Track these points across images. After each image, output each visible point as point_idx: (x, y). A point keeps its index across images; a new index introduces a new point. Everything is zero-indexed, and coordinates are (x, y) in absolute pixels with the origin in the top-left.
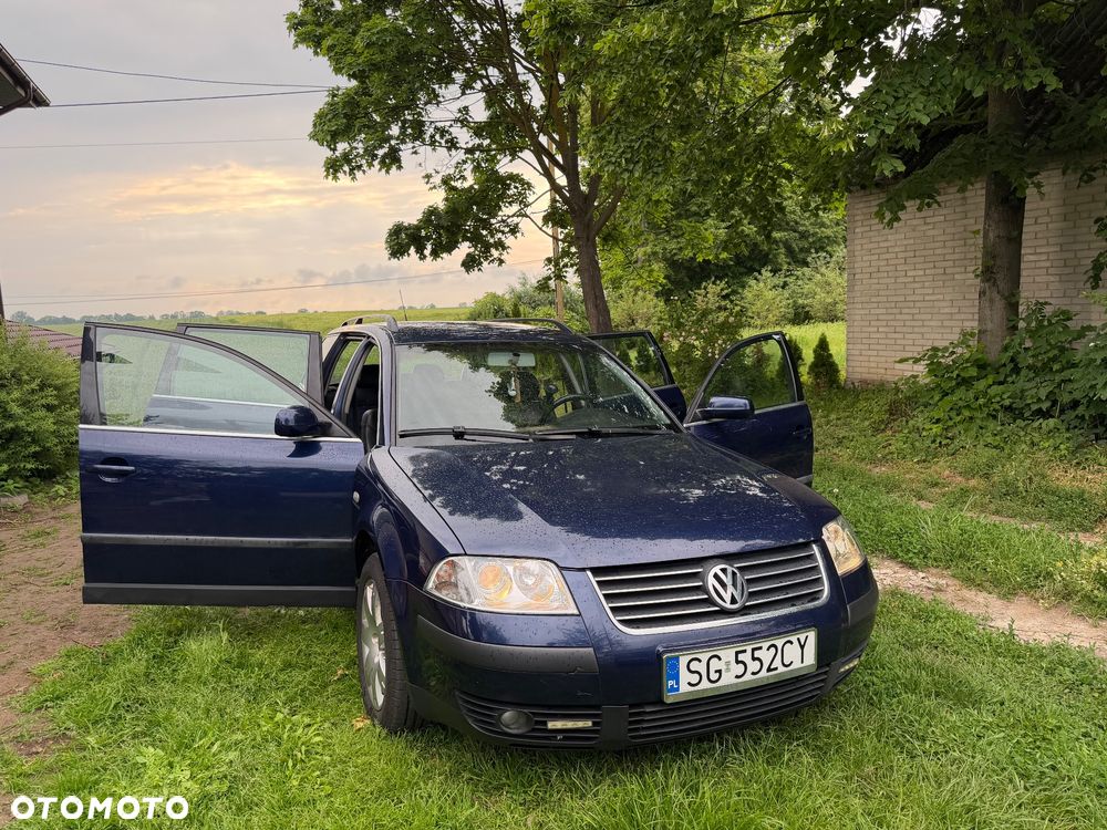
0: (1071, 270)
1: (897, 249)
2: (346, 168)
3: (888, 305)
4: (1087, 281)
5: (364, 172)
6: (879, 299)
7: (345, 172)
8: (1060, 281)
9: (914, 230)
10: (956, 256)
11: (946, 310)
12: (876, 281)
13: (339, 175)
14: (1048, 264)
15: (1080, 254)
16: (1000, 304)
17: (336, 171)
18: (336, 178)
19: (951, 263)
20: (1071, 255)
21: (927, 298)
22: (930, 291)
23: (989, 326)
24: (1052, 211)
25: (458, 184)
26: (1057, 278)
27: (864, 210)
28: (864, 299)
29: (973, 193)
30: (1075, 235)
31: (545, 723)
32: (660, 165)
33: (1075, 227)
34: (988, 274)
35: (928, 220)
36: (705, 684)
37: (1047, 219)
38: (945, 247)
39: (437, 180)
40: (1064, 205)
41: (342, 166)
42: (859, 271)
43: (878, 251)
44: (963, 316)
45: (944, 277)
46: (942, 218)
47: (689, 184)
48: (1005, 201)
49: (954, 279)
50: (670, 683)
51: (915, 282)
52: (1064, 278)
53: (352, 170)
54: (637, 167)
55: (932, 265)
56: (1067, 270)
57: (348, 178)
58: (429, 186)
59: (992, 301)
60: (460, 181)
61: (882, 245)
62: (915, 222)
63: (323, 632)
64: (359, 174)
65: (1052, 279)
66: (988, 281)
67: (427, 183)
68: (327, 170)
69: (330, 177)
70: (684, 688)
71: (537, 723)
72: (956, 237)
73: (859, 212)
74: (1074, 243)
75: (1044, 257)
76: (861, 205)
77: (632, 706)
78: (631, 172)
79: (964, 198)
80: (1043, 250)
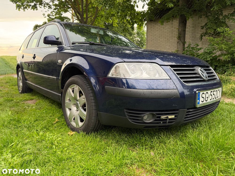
0: (194, 38)
1: (157, 35)
2: (22, 8)
3: (155, 47)
4: (200, 39)
5: (27, 9)
6: (153, 46)
7: (22, 9)
8: (192, 41)
9: (161, 30)
10: (170, 36)
11: (168, 48)
12: (153, 42)
13: (20, 9)
14: (189, 37)
15: (196, 35)
16: (182, 44)
17: (19, 8)
18: (19, 10)
19: (169, 37)
20: (194, 35)
21: (164, 45)
22: (164, 44)
23: (179, 49)
24: (191, 26)
25: (52, 17)
26: (191, 40)
27: (150, 26)
28: (150, 46)
29: (174, 22)
30: (195, 31)
31: (160, 117)
32: (112, 6)
33: (195, 29)
34: (179, 38)
35: (164, 28)
36: (205, 102)
37: (189, 28)
38: (168, 34)
39: (46, 15)
40: (193, 24)
41: (21, 7)
42: (149, 40)
43: (153, 35)
44: (172, 49)
45: (167, 41)
46: (167, 28)
47: (120, 10)
48: (183, 22)
49: (170, 41)
50: (198, 101)
51: (161, 42)
52: (193, 40)
53: (24, 8)
54: (107, 5)
55: (165, 38)
56: (193, 38)
57: (23, 10)
58: (44, 17)
59: (180, 44)
60: (52, 16)
61: (154, 34)
62: (161, 29)
63: (44, 111)
64: (26, 10)
65: (190, 40)
66: (179, 40)
67: (44, 16)
68: (17, 7)
69: (18, 9)
70: (201, 103)
71: (158, 117)
72: (170, 31)
73: (149, 27)
74: (195, 32)
75: (189, 36)
76: (150, 25)
77: (188, 109)
78: (105, 6)
79: (172, 23)
80: (188, 34)
